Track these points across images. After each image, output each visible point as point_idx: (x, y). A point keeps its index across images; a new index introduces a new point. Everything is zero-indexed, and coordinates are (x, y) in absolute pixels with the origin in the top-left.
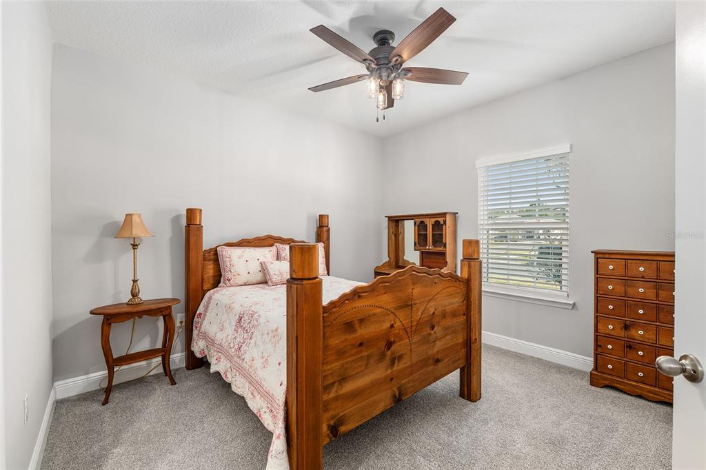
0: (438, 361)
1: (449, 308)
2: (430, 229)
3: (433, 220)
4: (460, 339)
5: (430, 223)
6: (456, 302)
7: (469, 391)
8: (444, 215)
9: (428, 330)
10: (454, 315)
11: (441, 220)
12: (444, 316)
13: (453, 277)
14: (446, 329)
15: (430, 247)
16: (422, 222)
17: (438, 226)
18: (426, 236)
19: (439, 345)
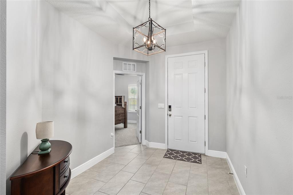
0: (120, 120)
1: (122, 112)
2: (119, 99)
3: (119, 97)
4: (124, 118)
5: (119, 98)
6: (123, 112)
7: (125, 127)
8: (122, 96)
9: (119, 115)
10: (123, 114)
11: (121, 97)
12: (121, 113)
13: (123, 108)
14: (121, 116)
15: (119, 103)
16: (120, 98)
17: (121, 99)
18: (118, 101)
19: (120, 118)
